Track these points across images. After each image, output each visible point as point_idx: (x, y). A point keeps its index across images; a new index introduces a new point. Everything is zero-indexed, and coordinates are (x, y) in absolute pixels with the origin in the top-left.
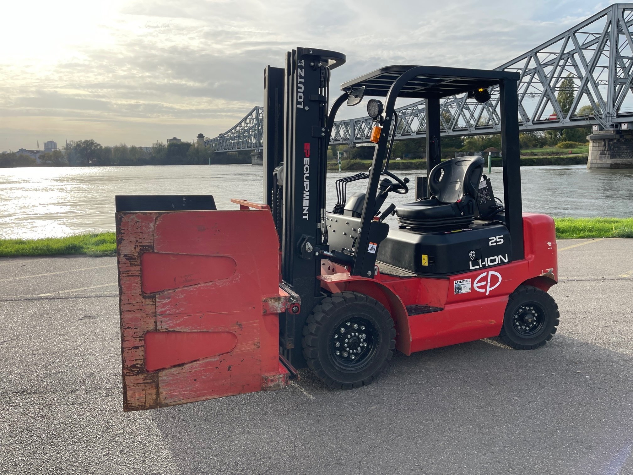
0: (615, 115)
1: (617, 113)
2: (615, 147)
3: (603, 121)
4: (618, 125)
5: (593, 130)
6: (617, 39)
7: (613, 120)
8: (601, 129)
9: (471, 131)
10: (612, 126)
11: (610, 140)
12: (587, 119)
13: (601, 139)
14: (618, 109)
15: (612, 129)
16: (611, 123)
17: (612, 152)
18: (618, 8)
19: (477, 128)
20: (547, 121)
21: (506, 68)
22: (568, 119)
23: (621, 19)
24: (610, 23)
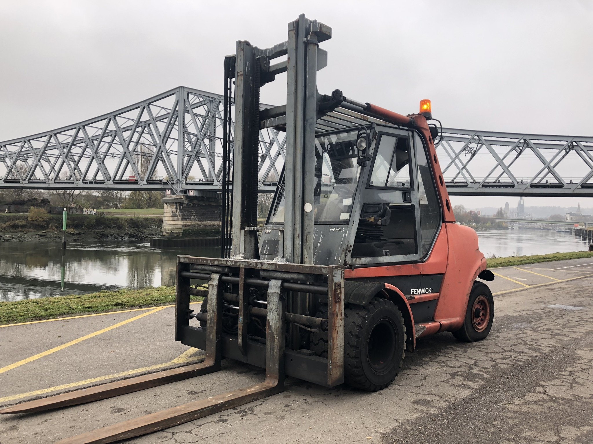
0: (184, 182)
1: (186, 181)
2: (185, 211)
3: (174, 186)
4: (186, 191)
5: (167, 194)
6: (184, 116)
7: (182, 186)
8: (173, 193)
9: (50, 185)
10: (182, 191)
11: (181, 204)
12: (161, 184)
13: (173, 203)
14: (186, 177)
15: (182, 194)
16: (181, 189)
17: (183, 215)
18: (184, 91)
19: (56, 181)
20: (126, 182)
21: (87, 125)
22: (145, 182)
23: (186, 100)
24: (178, 102)
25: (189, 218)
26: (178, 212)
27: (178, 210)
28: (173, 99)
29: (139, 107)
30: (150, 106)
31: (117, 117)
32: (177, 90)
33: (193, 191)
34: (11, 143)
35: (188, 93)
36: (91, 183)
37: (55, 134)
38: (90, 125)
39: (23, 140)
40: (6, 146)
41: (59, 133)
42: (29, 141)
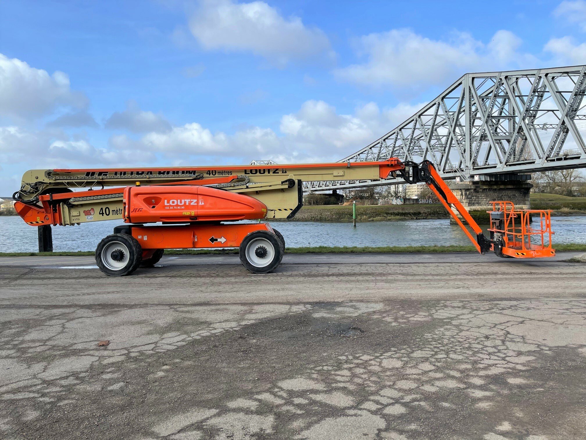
0: (472, 168)
2: (472, 196)
3: (464, 173)
4: (472, 176)
5: (456, 181)
6: (470, 103)
7: (470, 172)
8: (461, 181)
10: (469, 177)
11: (467, 190)
12: (452, 172)
13: (458, 189)
14: (474, 163)
17: (470, 201)
18: (469, 77)
21: (403, 128)
22: (441, 172)
23: (471, 85)
24: (464, 91)
25: (479, 204)
26: (464, 198)
27: (464, 196)
29: (436, 103)
30: (444, 99)
32: (463, 78)
33: (478, 176)
34: (362, 152)
35: (473, 78)
37: (384, 140)
38: (405, 127)
39: (367, 148)
40: (360, 155)
41: (387, 138)
42: (371, 149)
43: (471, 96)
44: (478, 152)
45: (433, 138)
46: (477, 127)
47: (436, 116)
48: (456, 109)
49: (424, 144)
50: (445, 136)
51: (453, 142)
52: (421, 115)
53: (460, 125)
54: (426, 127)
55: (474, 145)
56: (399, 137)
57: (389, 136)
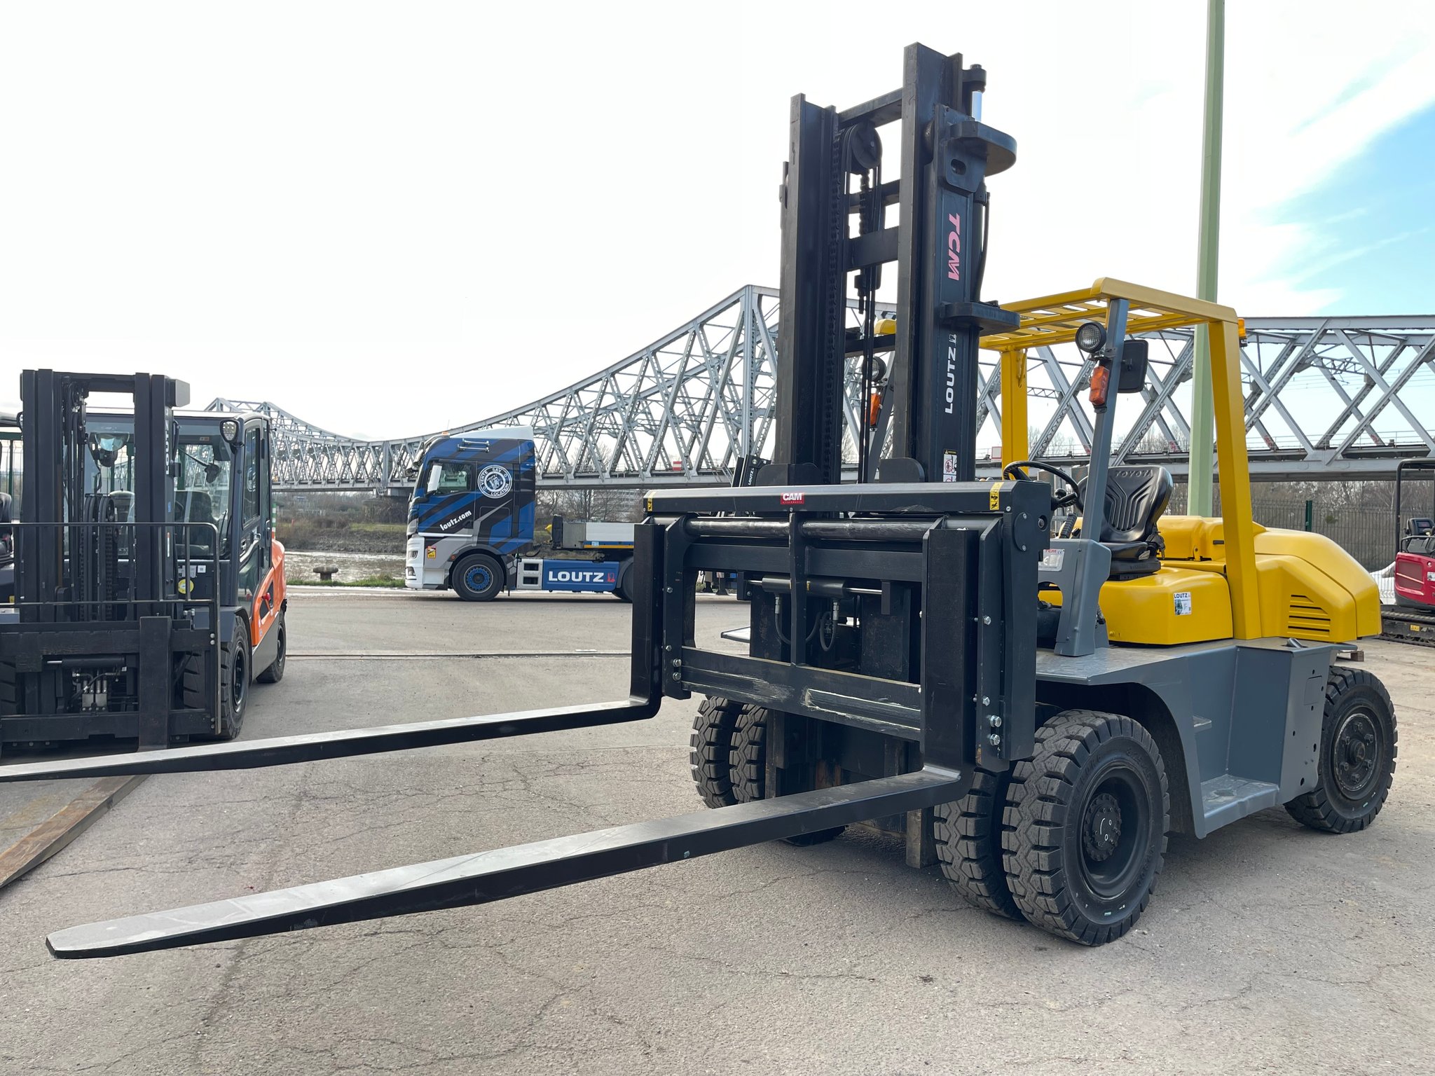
6: (753, 342)
18: (752, 293)
19: (577, 475)
20: (669, 472)
21: (617, 371)
22: (694, 472)
23: (756, 311)
24: (743, 315)
28: (736, 311)
29: (687, 332)
30: (705, 327)
31: (658, 354)
32: (743, 293)
34: (523, 411)
35: (760, 296)
36: (621, 476)
37: (577, 392)
38: (623, 371)
39: (537, 405)
40: (519, 417)
41: (582, 389)
42: (544, 406)
43: (755, 332)
44: (764, 439)
45: (678, 400)
46: (764, 391)
47: (689, 355)
48: (726, 346)
49: (658, 411)
50: (699, 399)
51: (719, 414)
52: (658, 350)
53: (733, 384)
54: (665, 376)
55: (758, 424)
56: (609, 389)
57: (588, 385)
